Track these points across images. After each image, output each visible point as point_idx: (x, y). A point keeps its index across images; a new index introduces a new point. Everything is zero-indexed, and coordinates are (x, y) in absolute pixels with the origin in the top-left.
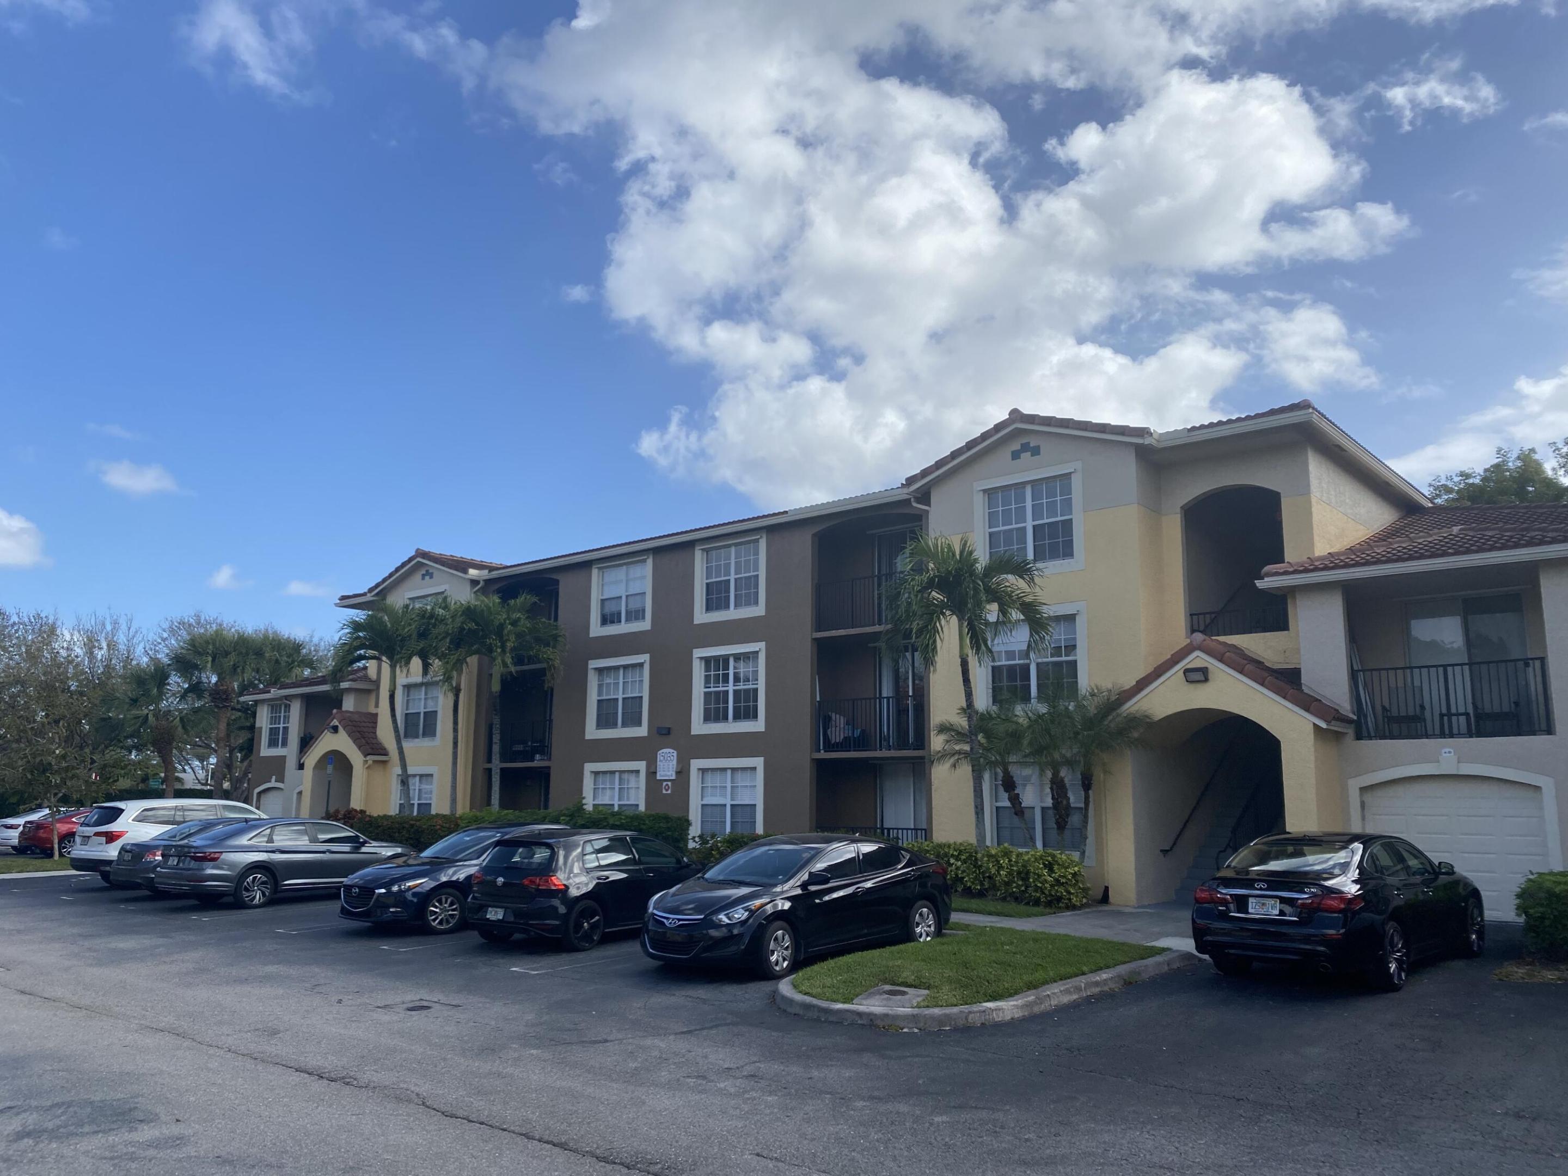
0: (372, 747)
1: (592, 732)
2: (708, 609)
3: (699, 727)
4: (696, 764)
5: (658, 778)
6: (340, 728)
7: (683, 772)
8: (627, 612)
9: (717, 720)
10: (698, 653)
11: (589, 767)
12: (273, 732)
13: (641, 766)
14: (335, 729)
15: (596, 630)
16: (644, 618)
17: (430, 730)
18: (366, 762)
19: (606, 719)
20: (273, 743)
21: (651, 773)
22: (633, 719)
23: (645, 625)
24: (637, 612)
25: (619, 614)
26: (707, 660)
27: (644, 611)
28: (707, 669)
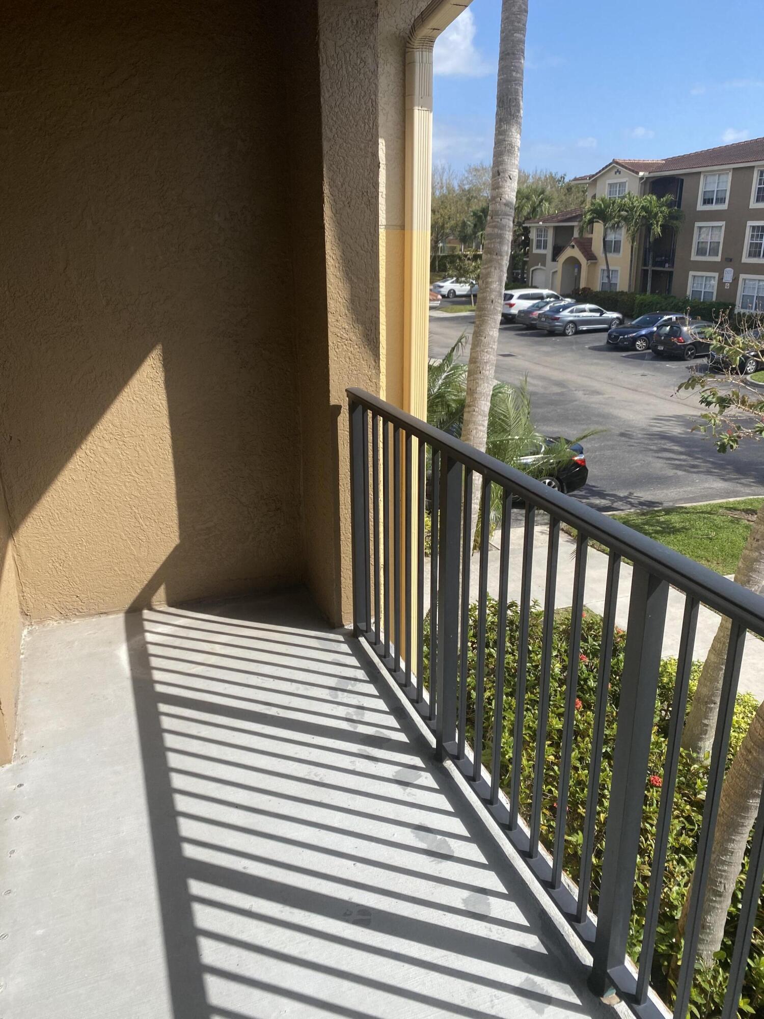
0: (590, 257)
1: (694, 257)
2: (758, 201)
3: (745, 259)
4: (742, 276)
5: (724, 281)
6: (575, 246)
7: (736, 279)
8: (716, 199)
9: (755, 256)
10: (750, 223)
11: (691, 273)
12: (539, 242)
13: (716, 275)
14: (573, 247)
15: (700, 207)
16: (724, 202)
17: (617, 249)
18: (587, 263)
19: (701, 252)
20: (538, 247)
21: (721, 279)
22: (714, 252)
23: (724, 207)
24: (722, 199)
25: (712, 199)
26: (754, 227)
27: (725, 198)
28: (753, 231)
